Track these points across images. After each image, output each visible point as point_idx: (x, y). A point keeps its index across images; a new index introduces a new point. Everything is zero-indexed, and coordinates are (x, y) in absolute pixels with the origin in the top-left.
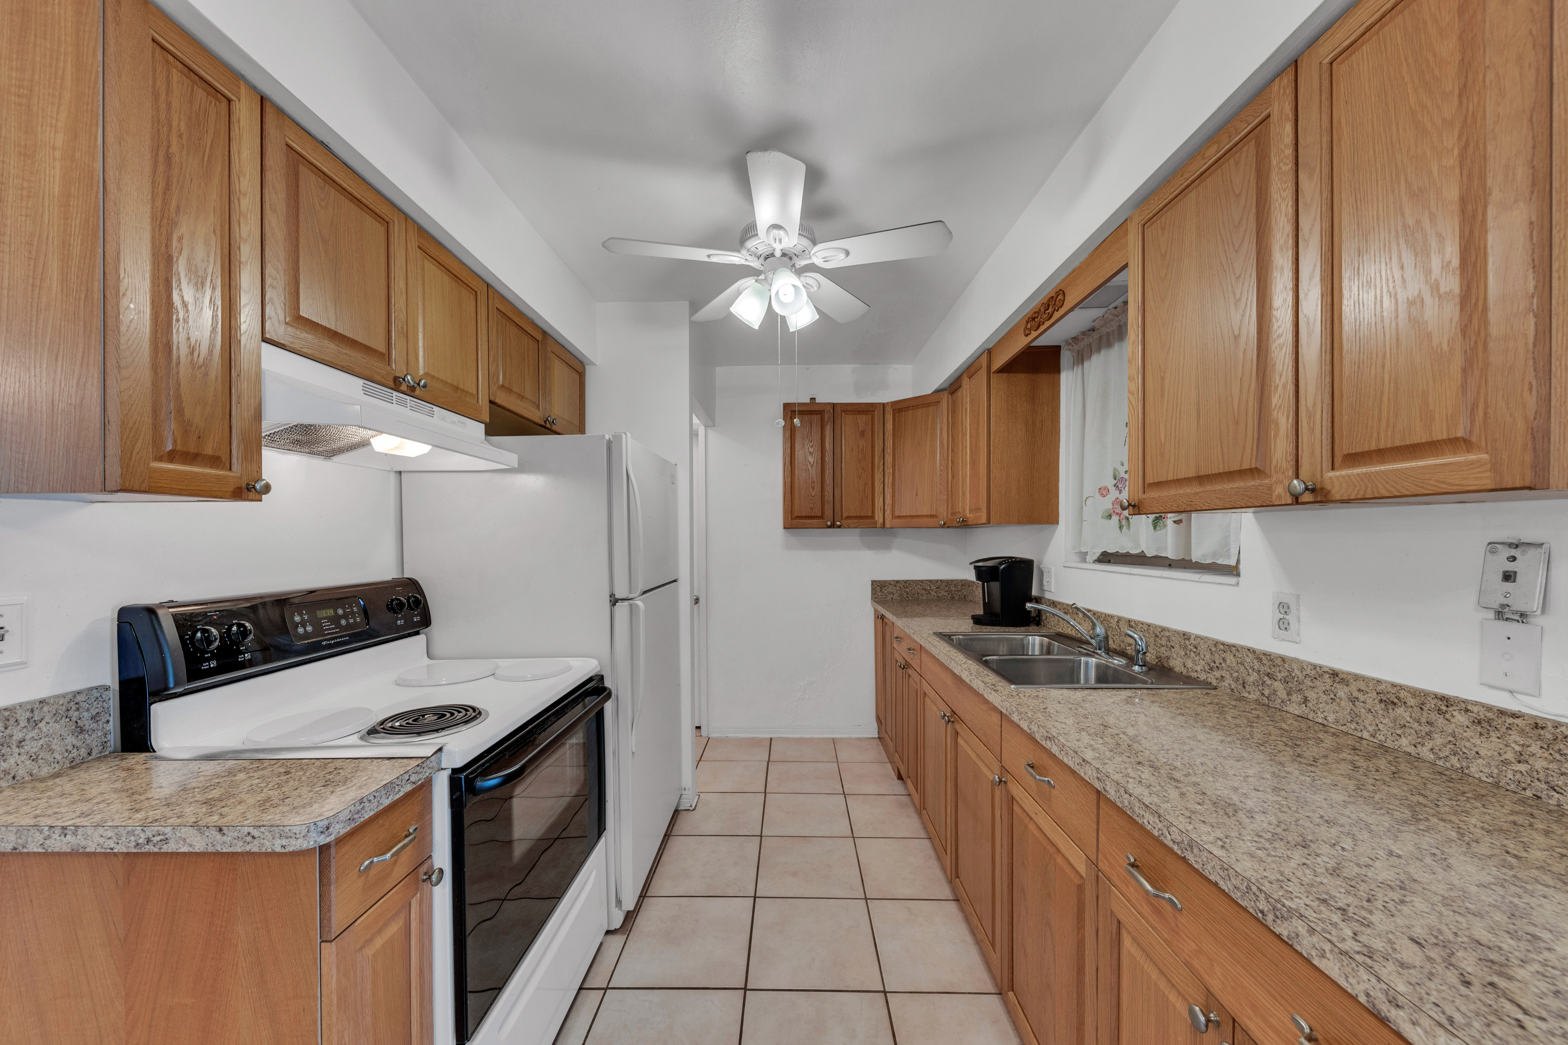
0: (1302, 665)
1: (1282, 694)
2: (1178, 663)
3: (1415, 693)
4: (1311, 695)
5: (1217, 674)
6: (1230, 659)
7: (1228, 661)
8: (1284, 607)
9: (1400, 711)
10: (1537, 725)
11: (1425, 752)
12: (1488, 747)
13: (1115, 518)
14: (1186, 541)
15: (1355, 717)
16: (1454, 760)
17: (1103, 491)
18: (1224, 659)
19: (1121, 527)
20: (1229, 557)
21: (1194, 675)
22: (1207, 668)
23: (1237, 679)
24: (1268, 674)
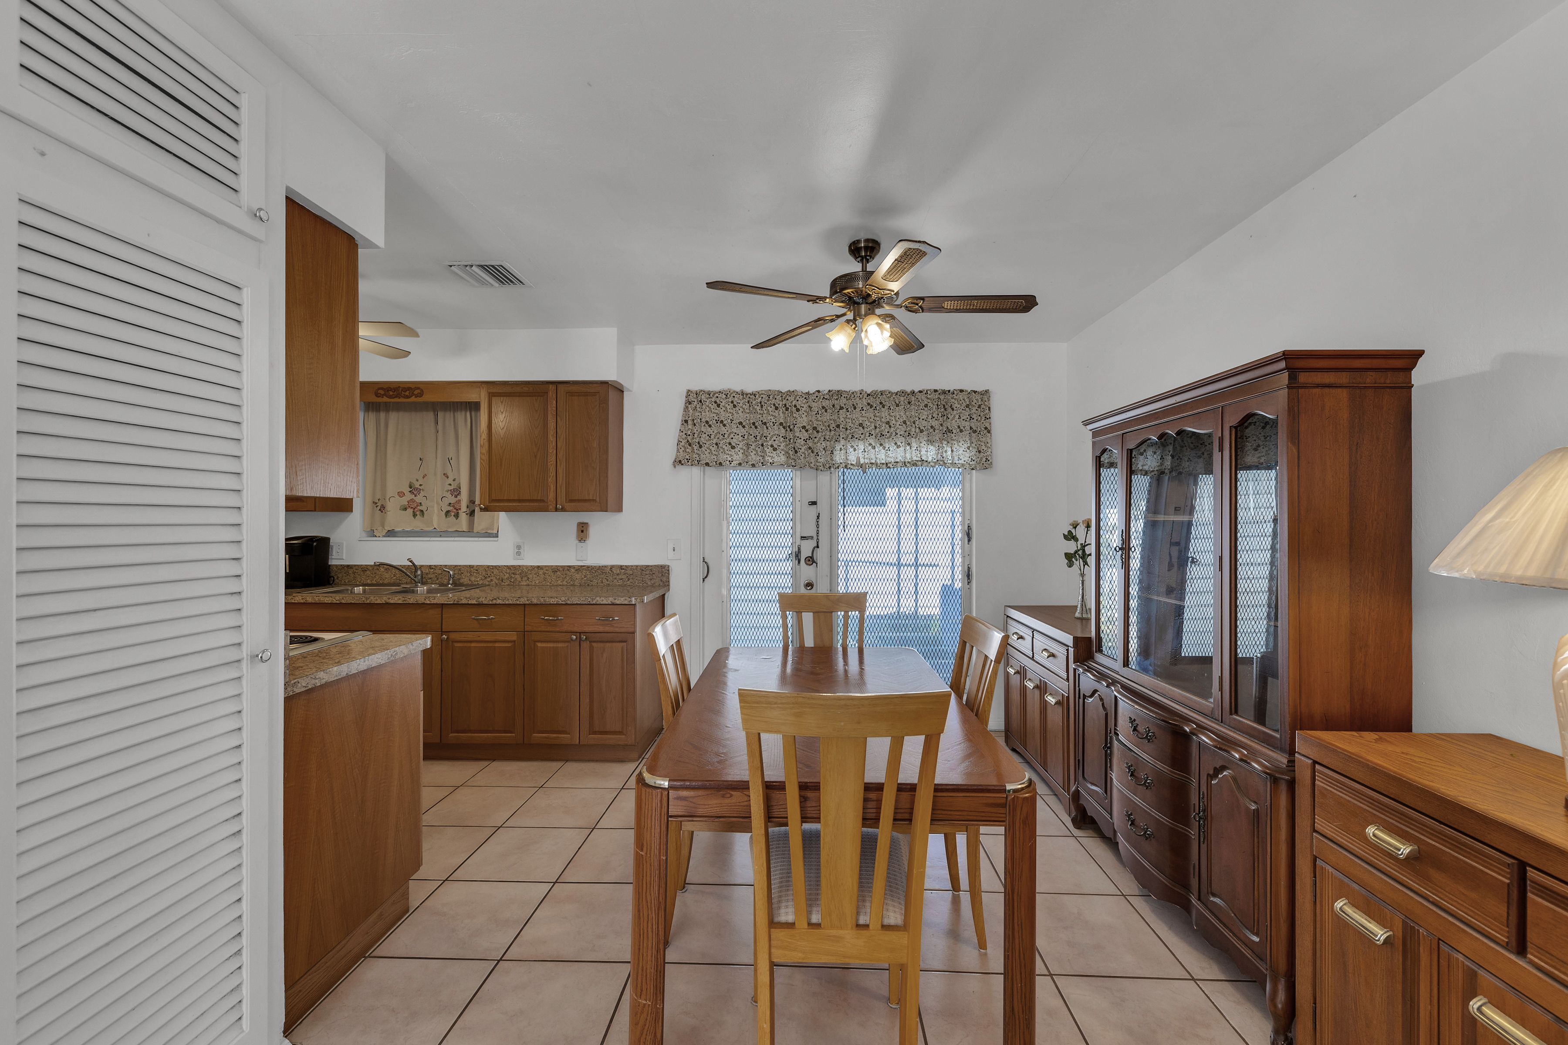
0: (527, 567)
1: (519, 579)
2: (465, 580)
3: (562, 567)
4: (530, 576)
5: (489, 579)
6: (495, 571)
7: (495, 573)
8: (519, 547)
9: (558, 573)
10: (588, 567)
11: (565, 583)
12: (578, 576)
13: (410, 511)
14: (471, 524)
15: (545, 579)
16: (571, 582)
17: (401, 494)
18: (493, 572)
19: (415, 515)
20: (493, 530)
21: (476, 583)
22: (483, 578)
23: (499, 578)
24: (513, 574)
